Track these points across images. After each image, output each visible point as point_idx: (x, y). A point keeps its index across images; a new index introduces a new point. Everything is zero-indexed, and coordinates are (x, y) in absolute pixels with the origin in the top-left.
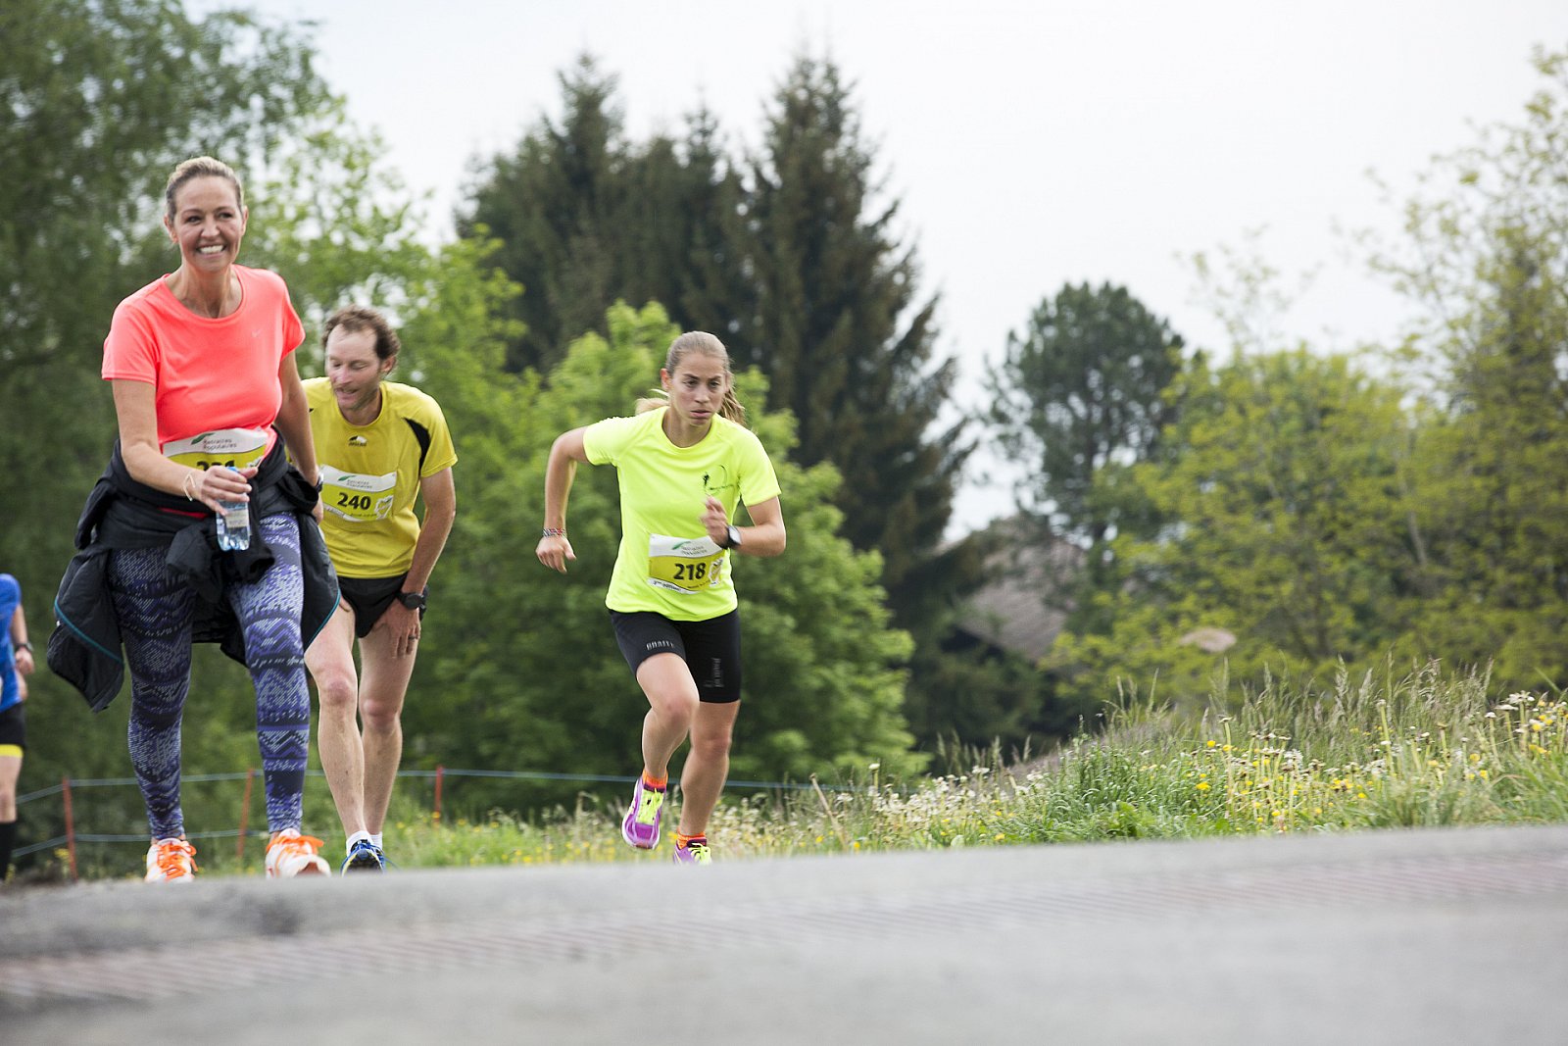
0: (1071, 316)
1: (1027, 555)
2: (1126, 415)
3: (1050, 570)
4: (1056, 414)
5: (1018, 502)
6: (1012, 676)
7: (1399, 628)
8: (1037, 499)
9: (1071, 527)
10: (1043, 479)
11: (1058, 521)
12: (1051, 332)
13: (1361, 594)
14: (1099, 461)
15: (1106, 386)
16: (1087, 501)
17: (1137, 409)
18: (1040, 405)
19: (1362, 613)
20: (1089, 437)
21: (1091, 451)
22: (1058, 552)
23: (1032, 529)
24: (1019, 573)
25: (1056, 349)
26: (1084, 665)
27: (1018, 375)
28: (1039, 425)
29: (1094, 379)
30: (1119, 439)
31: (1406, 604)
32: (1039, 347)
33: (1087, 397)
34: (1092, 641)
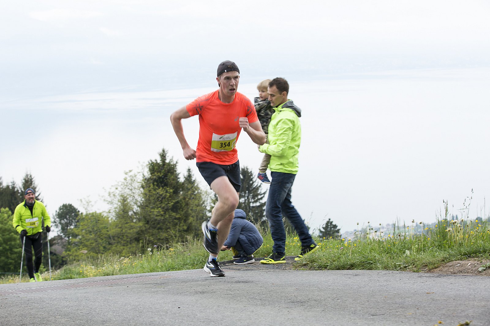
0: (64, 208)
1: (59, 241)
2: (72, 221)
3: (62, 243)
4: (63, 222)
5: (58, 234)
6: (58, 258)
7: (109, 249)
8: (61, 233)
9: (65, 237)
10: (61, 230)
11: (63, 236)
12: (62, 210)
13: (104, 245)
14: (69, 228)
15: (69, 218)
16: (67, 233)
17: (74, 221)
18: (60, 220)
19: (104, 247)
20: (67, 225)
21: (68, 226)
22: (63, 240)
23: (59, 237)
24: (58, 243)
25: (62, 213)
26: (67, 256)
27: (57, 216)
28: (60, 223)
29: (68, 217)
30: (71, 225)
31: (110, 246)
32: (60, 212)
33: (67, 219)
34: (68, 252)
